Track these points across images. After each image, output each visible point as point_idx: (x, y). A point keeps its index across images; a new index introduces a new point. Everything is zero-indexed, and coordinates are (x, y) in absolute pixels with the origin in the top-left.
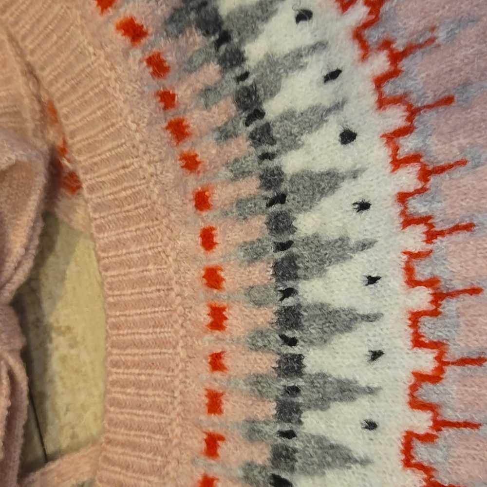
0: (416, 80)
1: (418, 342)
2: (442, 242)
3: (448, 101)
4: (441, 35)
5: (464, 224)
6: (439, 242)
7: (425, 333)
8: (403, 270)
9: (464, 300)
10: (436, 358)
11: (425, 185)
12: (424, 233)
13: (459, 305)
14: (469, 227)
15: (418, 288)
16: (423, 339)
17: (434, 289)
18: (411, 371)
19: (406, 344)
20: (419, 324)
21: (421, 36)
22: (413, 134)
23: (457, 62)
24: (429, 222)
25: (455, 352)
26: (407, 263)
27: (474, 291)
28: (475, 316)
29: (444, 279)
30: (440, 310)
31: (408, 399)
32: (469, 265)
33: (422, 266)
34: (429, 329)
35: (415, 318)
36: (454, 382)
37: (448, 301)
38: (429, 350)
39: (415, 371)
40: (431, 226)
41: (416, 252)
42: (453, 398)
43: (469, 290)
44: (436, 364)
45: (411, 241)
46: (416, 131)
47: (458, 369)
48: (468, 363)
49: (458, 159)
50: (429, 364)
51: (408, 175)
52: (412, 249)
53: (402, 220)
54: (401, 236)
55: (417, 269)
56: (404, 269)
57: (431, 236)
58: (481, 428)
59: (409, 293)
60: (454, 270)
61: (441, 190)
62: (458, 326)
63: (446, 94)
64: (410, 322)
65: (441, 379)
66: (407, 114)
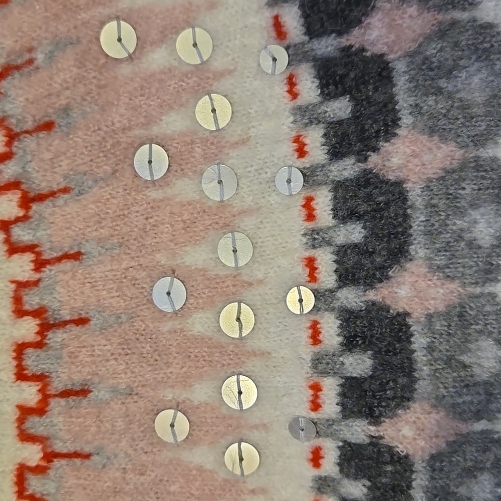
0: (14, 103)
1: (21, 375)
2: (51, 270)
3: (48, 126)
4: (40, 57)
5: (72, 252)
6: (47, 271)
7: (28, 365)
8: (12, 300)
9: (71, 331)
10: (39, 391)
11: (27, 212)
12: (32, 261)
13: (65, 336)
14: (76, 256)
15: (26, 318)
16: (26, 372)
17: (41, 319)
18: (16, 404)
19: (9, 378)
20: (23, 356)
21: (19, 57)
22: (13, 160)
23: (56, 86)
24: (37, 250)
25: (57, 384)
26: (16, 291)
27: (82, 321)
28: (79, 347)
29: (52, 309)
30: (46, 341)
31: (16, 432)
32: (76, 295)
33: (30, 296)
34: (34, 361)
35: (20, 349)
36: (59, 414)
37: (54, 332)
38: (33, 383)
39: (20, 404)
40: (38, 254)
41: (25, 281)
42: (61, 430)
43: (77, 320)
44: (40, 397)
45: (18, 270)
46: (16, 156)
47: (63, 401)
48: (73, 395)
49: (62, 186)
50: (33, 396)
51: (9, 202)
52: (20, 278)
53: (6, 248)
54: (7, 264)
55: (25, 298)
56: (13, 298)
57: (40, 264)
58: (92, 458)
59: (15, 323)
60: (62, 299)
61: (44, 218)
62: (61, 358)
63: (47, 119)
64: (14, 354)
65: (46, 412)
66: (5, 139)
